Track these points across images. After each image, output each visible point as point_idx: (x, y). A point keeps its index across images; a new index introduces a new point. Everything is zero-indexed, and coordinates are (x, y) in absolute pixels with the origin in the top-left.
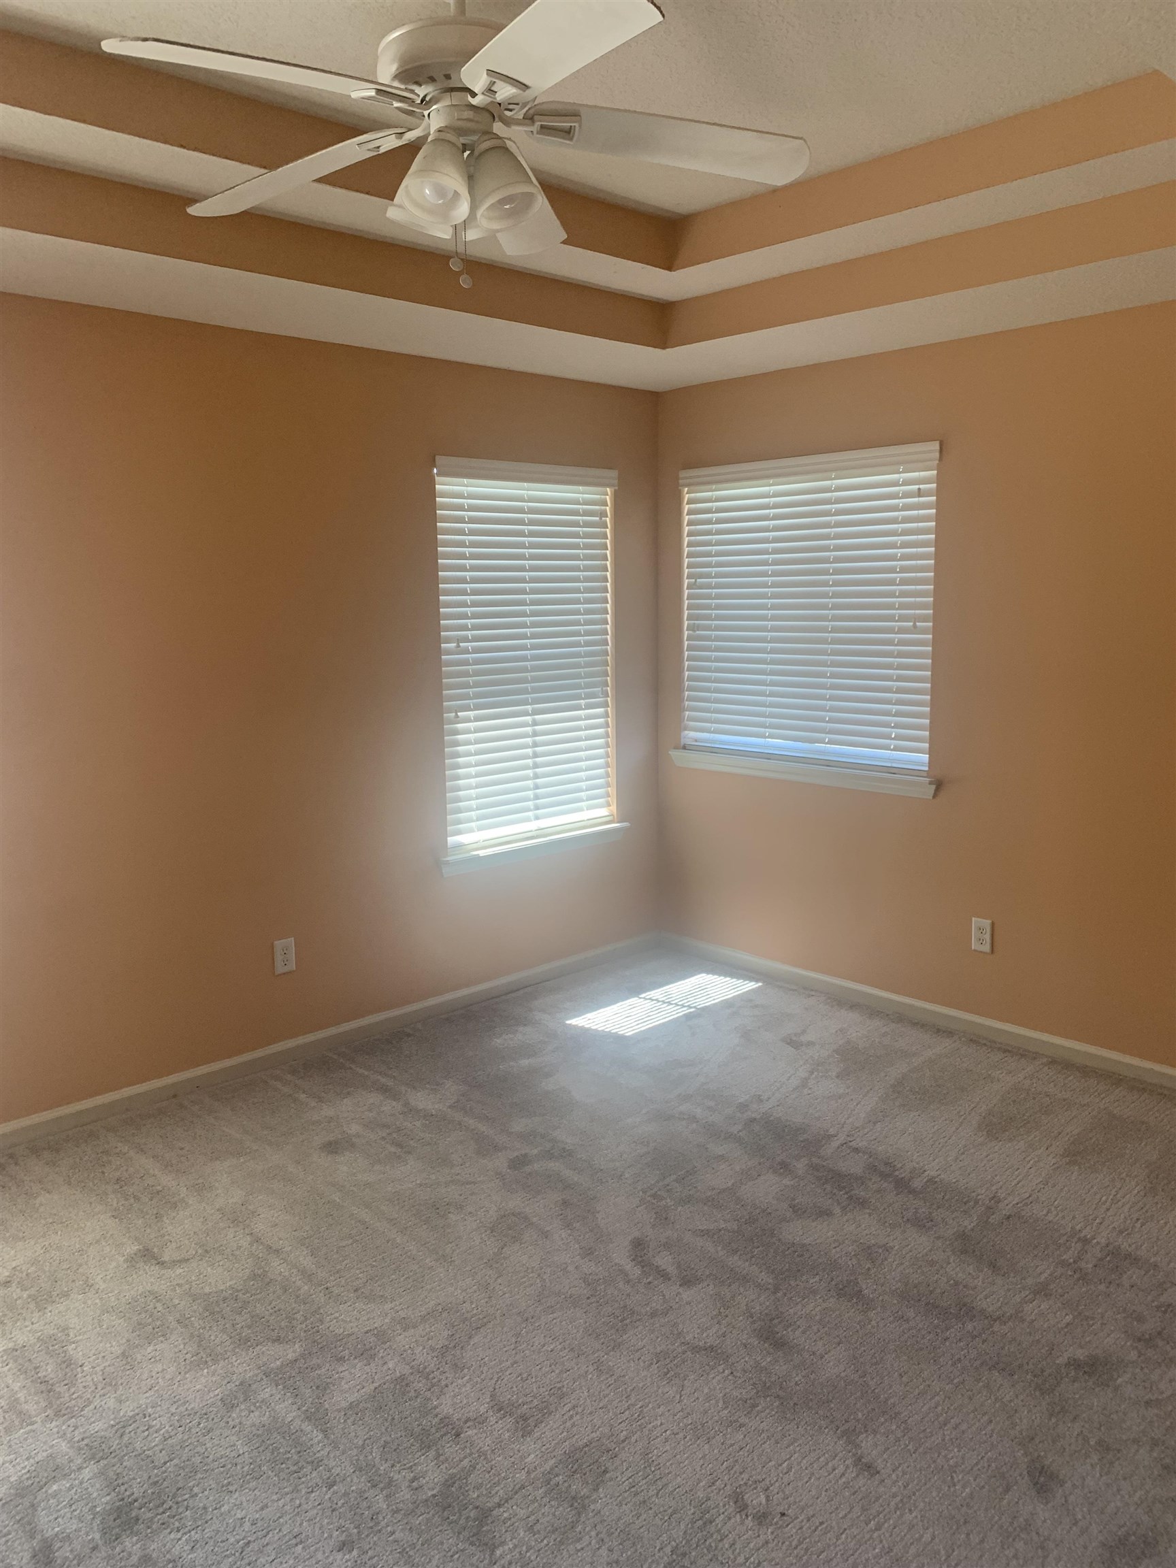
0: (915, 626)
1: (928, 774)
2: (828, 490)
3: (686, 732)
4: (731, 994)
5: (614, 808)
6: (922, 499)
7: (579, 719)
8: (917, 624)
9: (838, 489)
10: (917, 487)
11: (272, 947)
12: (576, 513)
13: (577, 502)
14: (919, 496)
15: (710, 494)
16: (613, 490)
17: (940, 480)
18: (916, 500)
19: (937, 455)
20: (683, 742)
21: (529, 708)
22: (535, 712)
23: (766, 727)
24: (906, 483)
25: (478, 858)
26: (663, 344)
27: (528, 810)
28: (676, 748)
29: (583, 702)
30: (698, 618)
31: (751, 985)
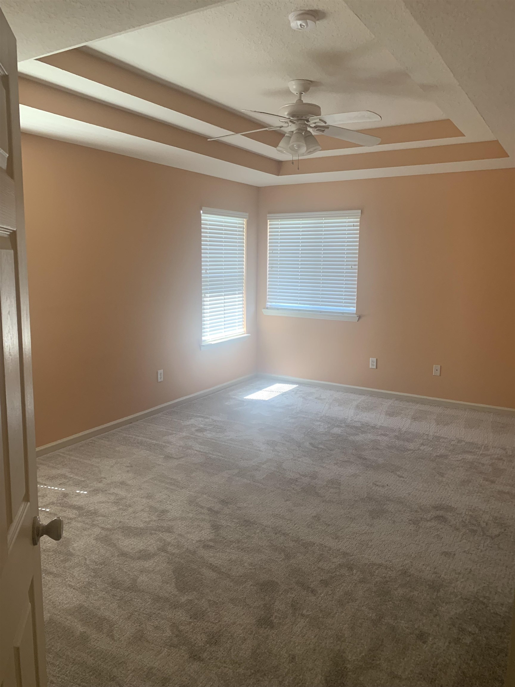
0: (352, 267)
1: (356, 314)
2: (322, 223)
3: (268, 303)
4: (291, 388)
5: (245, 329)
6: (354, 228)
7: (236, 298)
8: (353, 267)
9: (325, 223)
10: (353, 224)
11: (157, 373)
12: (236, 227)
13: (236, 223)
14: (354, 226)
15: (278, 222)
16: (247, 219)
17: (360, 222)
18: (352, 228)
19: (360, 214)
20: (267, 306)
21: (223, 294)
22: (225, 295)
23: (298, 301)
24: (349, 222)
25: (211, 344)
26: (278, 174)
27: (222, 329)
28: (264, 308)
29: (237, 292)
30: (273, 264)
31: (295, 386)
